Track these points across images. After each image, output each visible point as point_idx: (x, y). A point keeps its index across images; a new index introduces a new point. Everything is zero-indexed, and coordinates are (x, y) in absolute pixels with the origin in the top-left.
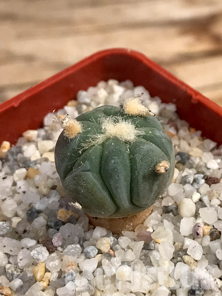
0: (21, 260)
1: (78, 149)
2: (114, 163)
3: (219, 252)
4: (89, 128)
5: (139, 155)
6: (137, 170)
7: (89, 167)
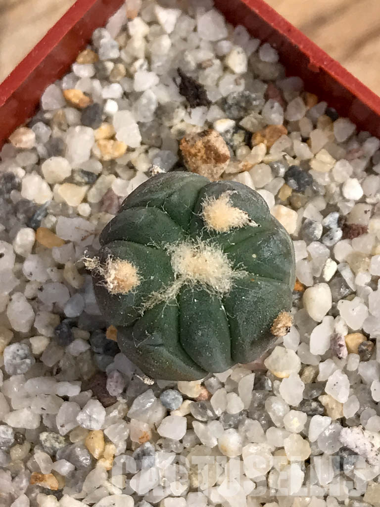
0: (62, 426)
1: (137, 308)
2: (202, 335)
3: (375, 390)
4: (152, 277)
5: (241, 313)
6: (240, 336)
7: (160, 341)
